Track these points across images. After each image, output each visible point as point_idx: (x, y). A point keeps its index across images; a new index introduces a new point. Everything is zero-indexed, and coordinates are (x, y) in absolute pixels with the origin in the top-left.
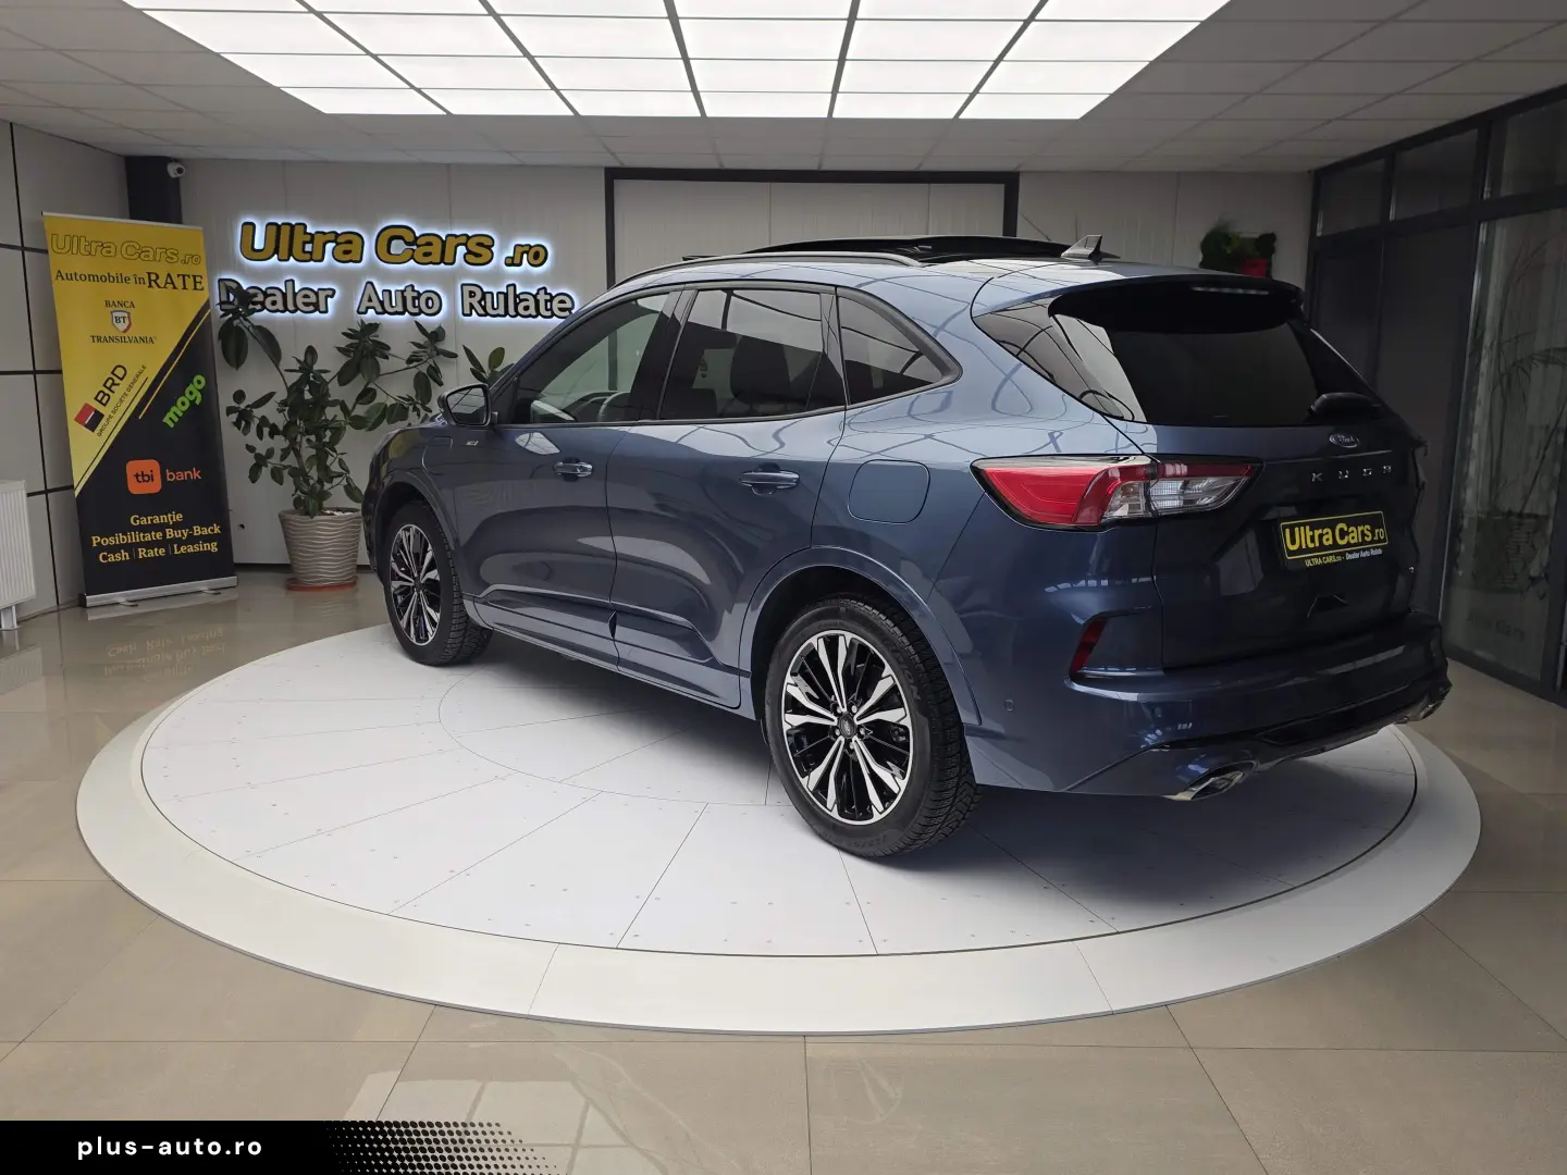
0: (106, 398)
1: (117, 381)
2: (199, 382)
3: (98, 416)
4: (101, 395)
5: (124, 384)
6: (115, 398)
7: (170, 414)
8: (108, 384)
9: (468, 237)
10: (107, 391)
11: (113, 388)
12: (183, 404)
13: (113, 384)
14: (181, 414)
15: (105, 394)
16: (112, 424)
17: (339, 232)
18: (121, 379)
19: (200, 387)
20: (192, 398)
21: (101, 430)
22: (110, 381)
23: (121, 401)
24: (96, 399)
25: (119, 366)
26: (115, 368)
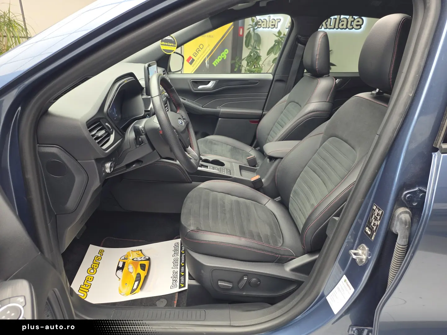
0: (196, 55)
1: (200, 49)
2: (226, 52)
3: (193, 60)
4: (195, 54)
5: (202, 51)
6: (199, 55)
7: (215, 62)
8: (197, 51)
10: (197, 53)
11: (199, 52)
12: (220, 58)
13: (199, 51)
14: (218, 62)
15: (196, 54)
16: (197, 63)
18: (202, 49)
19: (227, 53)
20: (223, 57)
21: (194, 65)
22: (198, 50)
23: (201, 56)
24: (193, 55)
25: (201, 44)
26: (200, 45)
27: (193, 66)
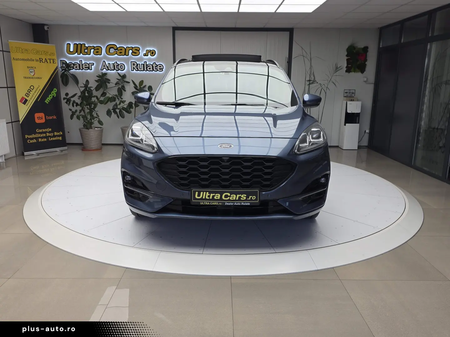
0: (28, 95)
1: (31, 90)
2: (55, 90)
3: (26, 100)
5: (33, 91)
6: (31, 95)
7: (47, 100)
9: (133, 48)
10: (29, 93)
11: (30, 92)
12: (51, 97)
13: (30, 91)
14: (50, 100)
16: (30, 102)
17: (95, 46)
18: (33, 89)
19: (56, 92)
20: (53, 95)
22: (29, 90)
23: (33, 96)
25: (32, 86)
27: (27, 105)
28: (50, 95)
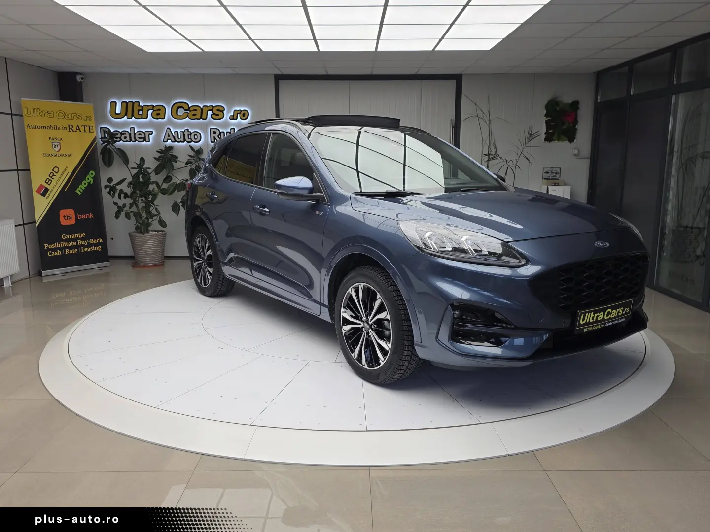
0: (50, 181)
1: (55, 174)
2: (92, 174)
3: (47, 190)
4: (48, 180)
5: (58, 175)
6: (54, 182)
7: (79, 189)
8: (51, 176)
10: (50, 179)
11: (53, 177)
12: (85, 184)
13: (53, 175)
14: (84, 189)
15: (49, 180)
16: (53, 193)
18: (57, 173)
19: (93, 176)
20: (89, 181)
21: (48, 196)
22: (52, 174)
23: (57, 183)
24: (45, 182)
25: (56, 167)
26: (54, 168)
27: (47, 198)
28: (84, 182)
